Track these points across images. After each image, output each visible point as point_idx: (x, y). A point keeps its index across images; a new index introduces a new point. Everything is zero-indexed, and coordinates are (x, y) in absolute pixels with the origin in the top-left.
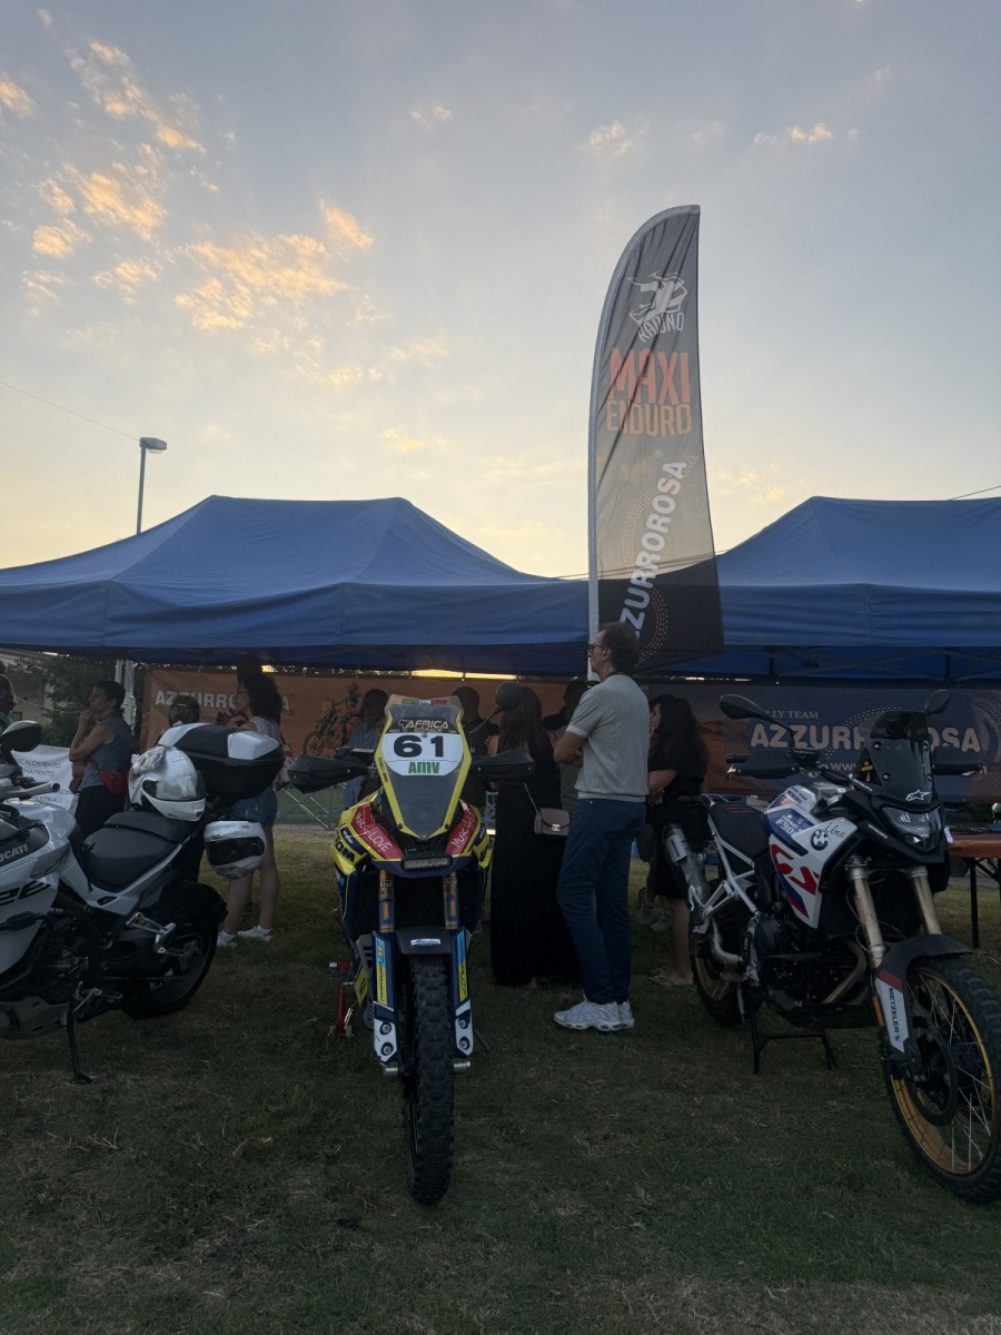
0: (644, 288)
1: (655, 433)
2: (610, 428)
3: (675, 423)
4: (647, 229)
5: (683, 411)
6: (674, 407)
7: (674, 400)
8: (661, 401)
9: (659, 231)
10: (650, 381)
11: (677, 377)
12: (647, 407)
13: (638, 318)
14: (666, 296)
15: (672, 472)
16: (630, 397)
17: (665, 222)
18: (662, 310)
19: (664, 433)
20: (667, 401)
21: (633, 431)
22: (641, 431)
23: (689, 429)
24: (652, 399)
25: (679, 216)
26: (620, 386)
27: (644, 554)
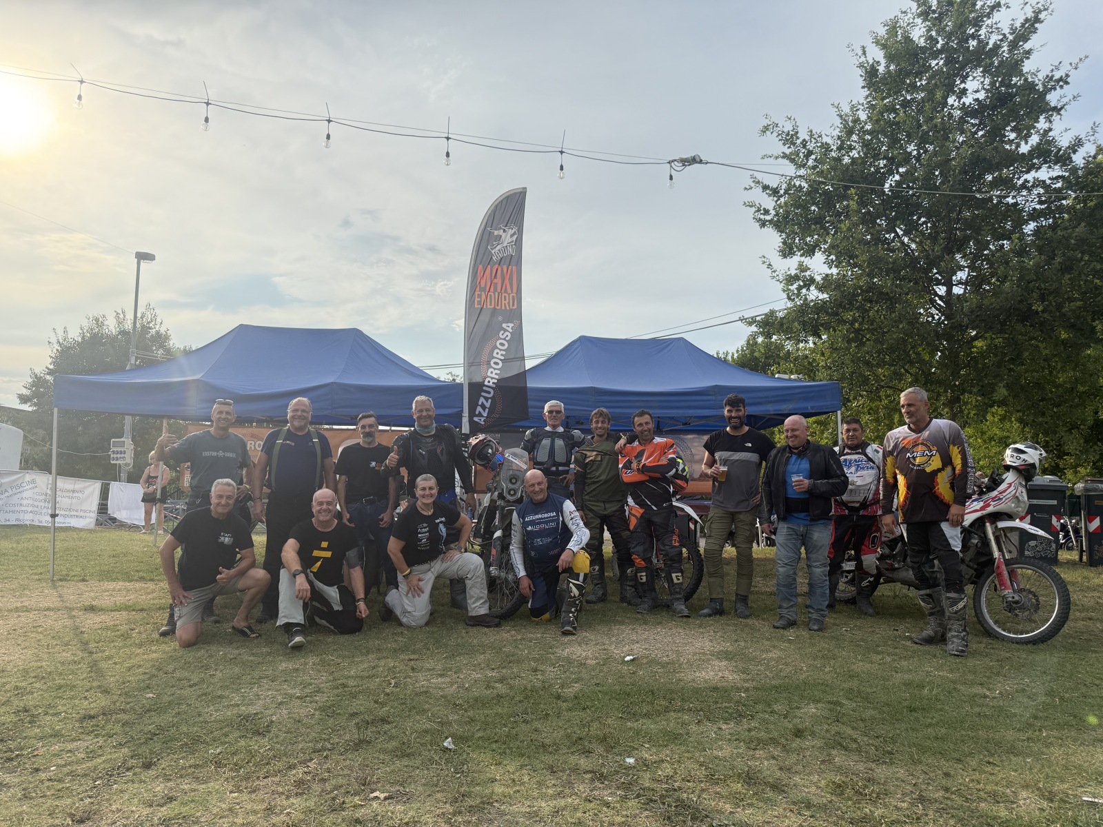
0: (496, 233)
1: (499, 307)
2: (476, 306)
3: (509, 303)
4: (498, 202)
5: (513, 297)
6: (509, 294)
7: (509, 291)
8: (503, 291)
9: (504, 202)
10: (498, 281)
11: (511, 280)
12: (497, 294)
13: (492, 249)
14: (507, 237)
15: (507, 328)
16: (487, 290)
17: (508, 197)
18: (505, 245)
19: (503, 308)
20: (506, 292)
21: (489, 306)
22: (493, 306)
23: (515, 307)
24: (499, 290)
25: (515, 194)
26: (483, 285)
27: (492, 370)
